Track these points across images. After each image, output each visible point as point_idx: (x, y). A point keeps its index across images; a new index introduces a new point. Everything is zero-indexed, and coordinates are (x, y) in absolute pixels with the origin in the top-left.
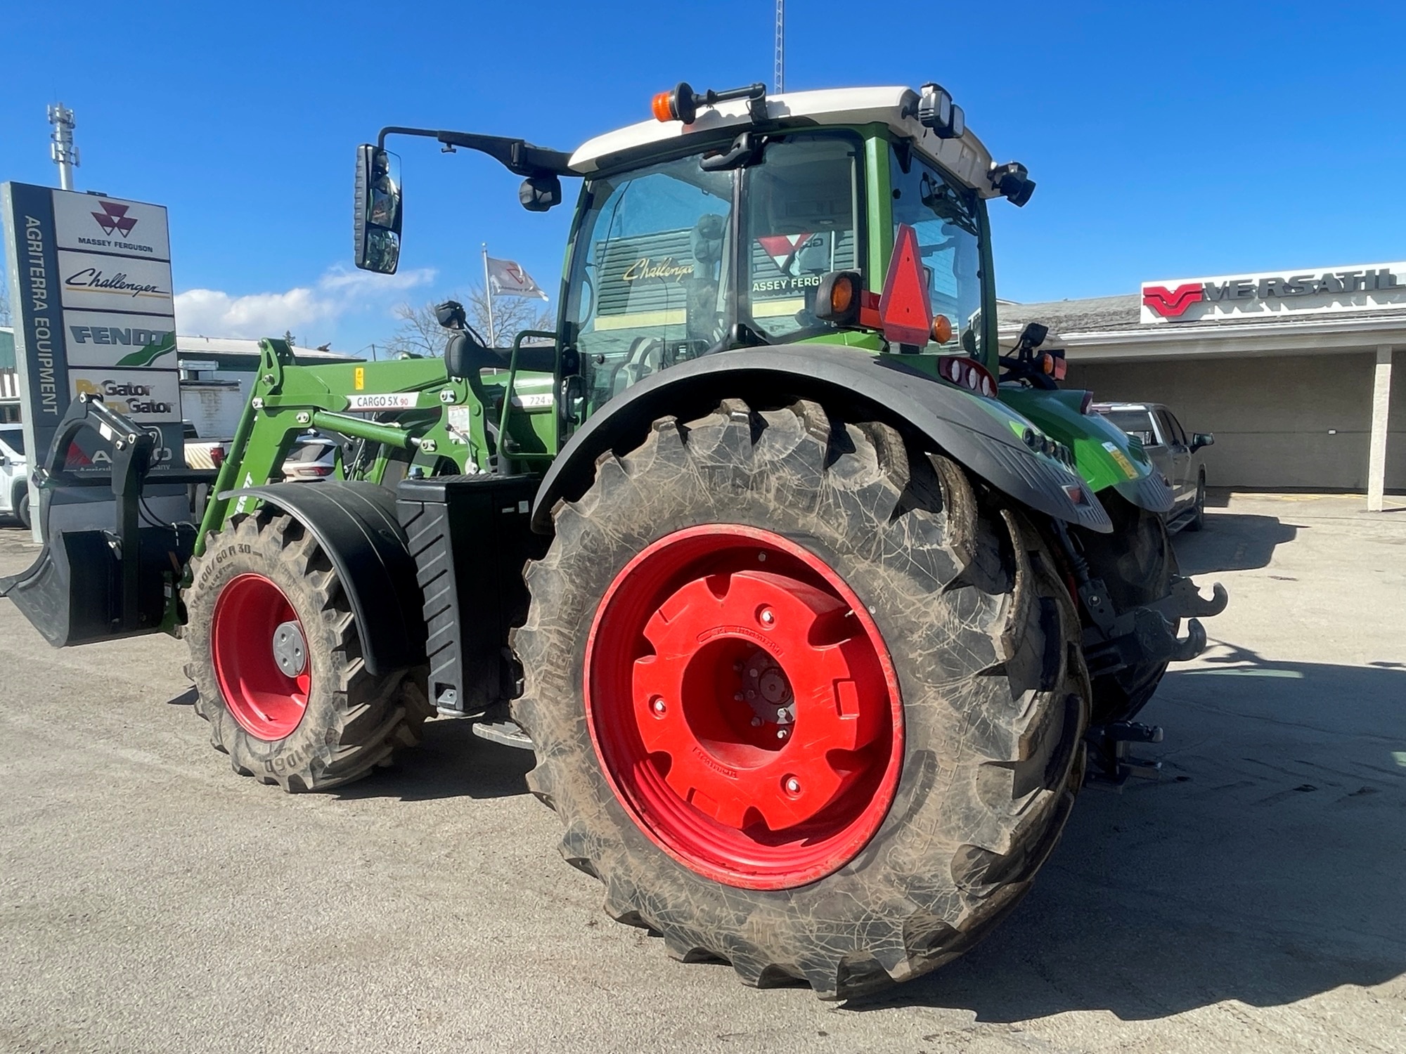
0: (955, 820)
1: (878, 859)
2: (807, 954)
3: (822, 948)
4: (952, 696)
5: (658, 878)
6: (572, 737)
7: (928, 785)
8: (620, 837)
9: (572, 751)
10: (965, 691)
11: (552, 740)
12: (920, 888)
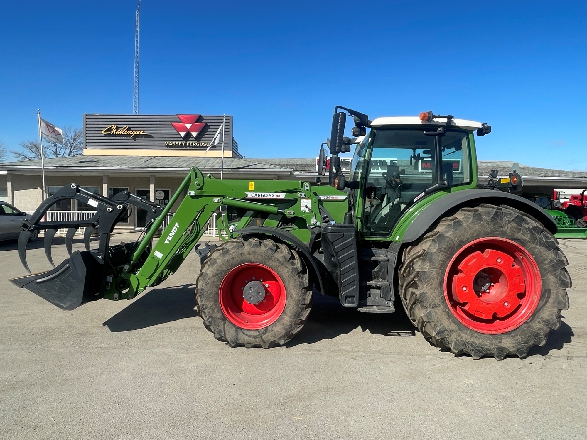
0: (556, 304)
1: (536, 317)
2: (519, 346)
3: (523, 344)
4: (555, 275)
5: (471, 337)
6: (440, 302)
7: (549, 297)
8: (457, 328)
9: (440, 306)
10: (558, 274)
11: (433, 303)
12: (547, 322)
